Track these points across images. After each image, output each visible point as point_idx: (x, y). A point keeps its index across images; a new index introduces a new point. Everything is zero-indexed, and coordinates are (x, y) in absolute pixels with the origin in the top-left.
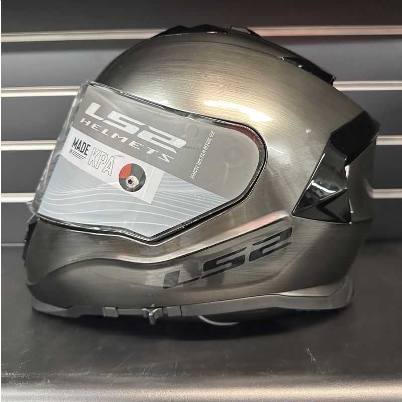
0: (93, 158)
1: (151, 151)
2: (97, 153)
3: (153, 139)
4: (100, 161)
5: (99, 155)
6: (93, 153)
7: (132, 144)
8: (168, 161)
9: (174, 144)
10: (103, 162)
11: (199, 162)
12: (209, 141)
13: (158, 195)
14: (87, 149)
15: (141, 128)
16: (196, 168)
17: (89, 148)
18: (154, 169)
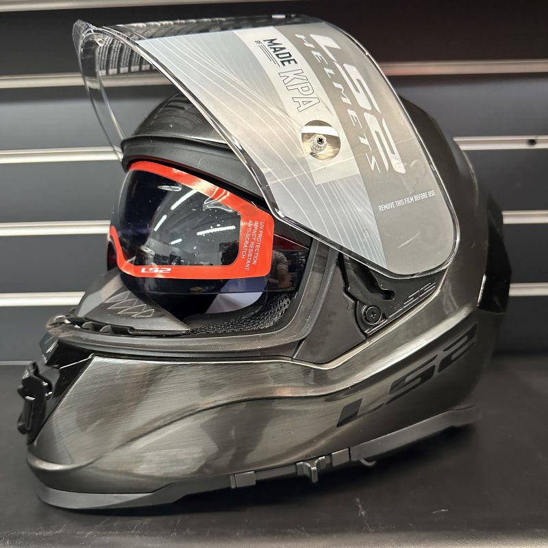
0: (291, 75)
1: (365, 141)
2: (302, 78)
3: (377, 133)
4: (299, 87)
5: (302, 81)
6: (296, 72)
7: (351, 113)
8: (373, 169)
9: (394, 162)
10: (301, 91)
11: (399, 203)
12: (424, 196)
13: (332, 186)
14: (289, 61)
15: (373, 112)
16: (391, 205)
17: (292, 62)
18: (351, 158)
